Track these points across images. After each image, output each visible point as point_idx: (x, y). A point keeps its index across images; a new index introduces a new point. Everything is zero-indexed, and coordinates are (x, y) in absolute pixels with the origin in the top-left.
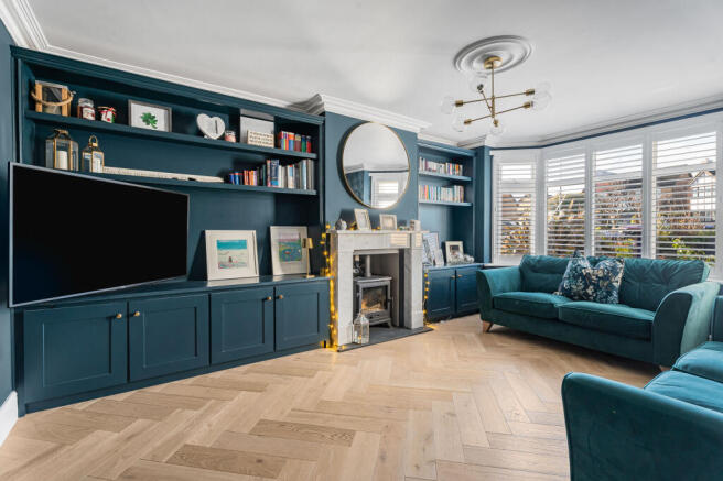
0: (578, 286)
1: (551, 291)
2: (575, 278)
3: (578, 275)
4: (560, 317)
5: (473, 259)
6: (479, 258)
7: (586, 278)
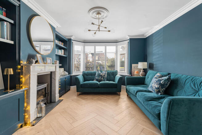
0: (100, 78)
1: (93, 80)
2: (99, 76)
3: (99, 75)
4: (100, 86)
5: (68, 73)
6: (69, 73)
7: (101, 76)
